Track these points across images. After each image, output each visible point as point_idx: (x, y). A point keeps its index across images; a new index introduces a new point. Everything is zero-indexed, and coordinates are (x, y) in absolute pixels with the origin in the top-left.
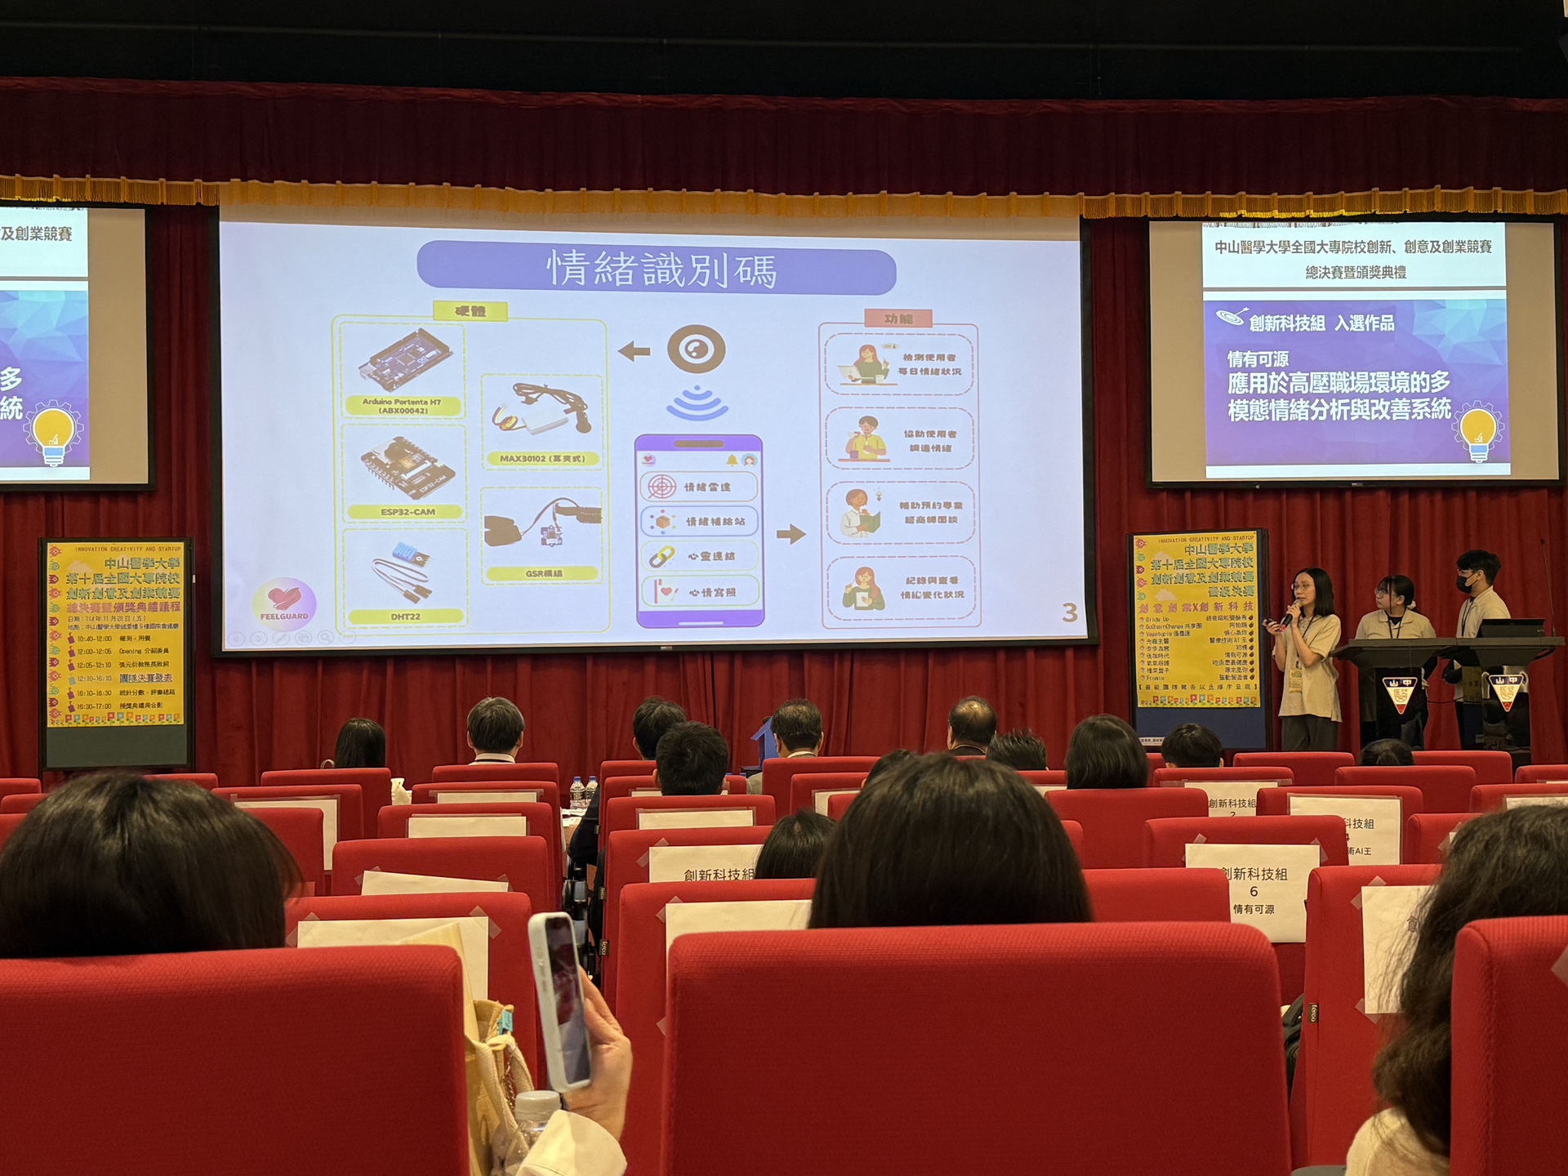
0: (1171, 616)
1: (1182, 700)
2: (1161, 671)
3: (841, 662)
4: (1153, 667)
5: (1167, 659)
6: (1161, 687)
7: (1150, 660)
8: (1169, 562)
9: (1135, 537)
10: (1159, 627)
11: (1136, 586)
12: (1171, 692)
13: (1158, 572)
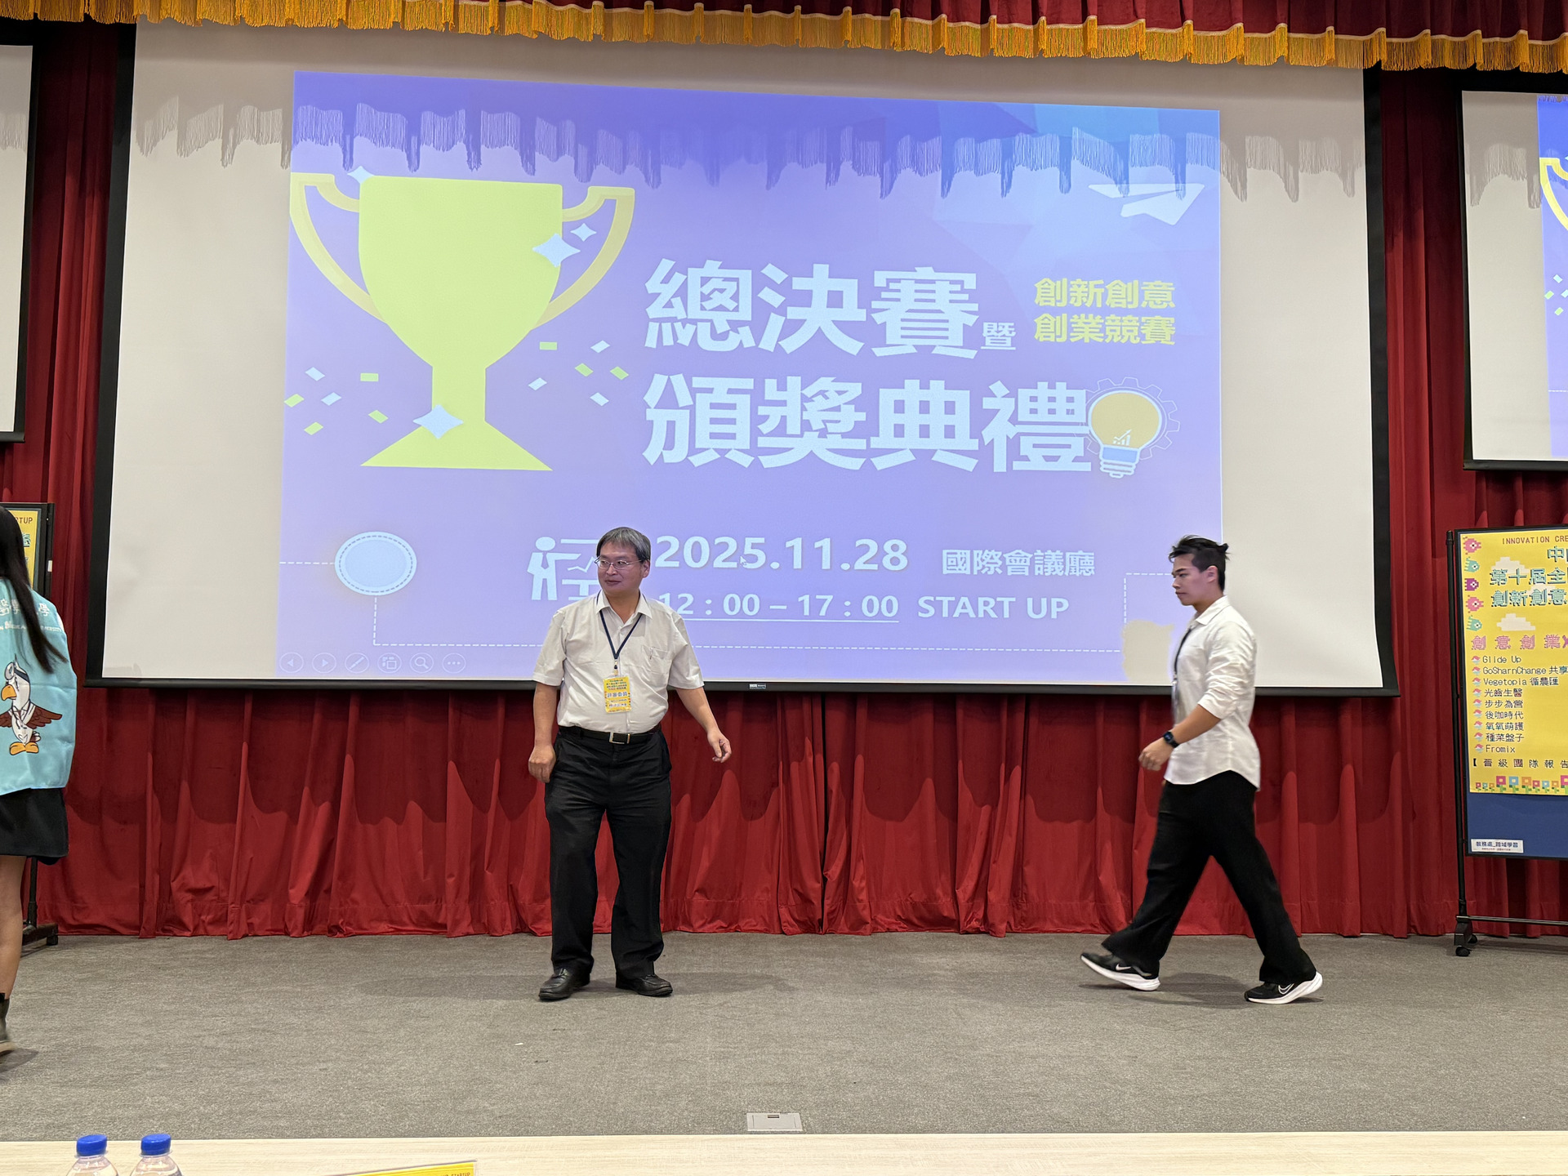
0: (1525, 655)
1: (1549, 783)
2: (1510, 738)
3: (1011, 714)
4: (1496, 732)
5: (1519, 720)
6: (1511, 763)
7: (1491, 721)
8: (1521, 574)
9: (1463, 536)
10: (1504, 672)
11: (1466, 610)
12: (1526, 770)
13: (1502, 589)
